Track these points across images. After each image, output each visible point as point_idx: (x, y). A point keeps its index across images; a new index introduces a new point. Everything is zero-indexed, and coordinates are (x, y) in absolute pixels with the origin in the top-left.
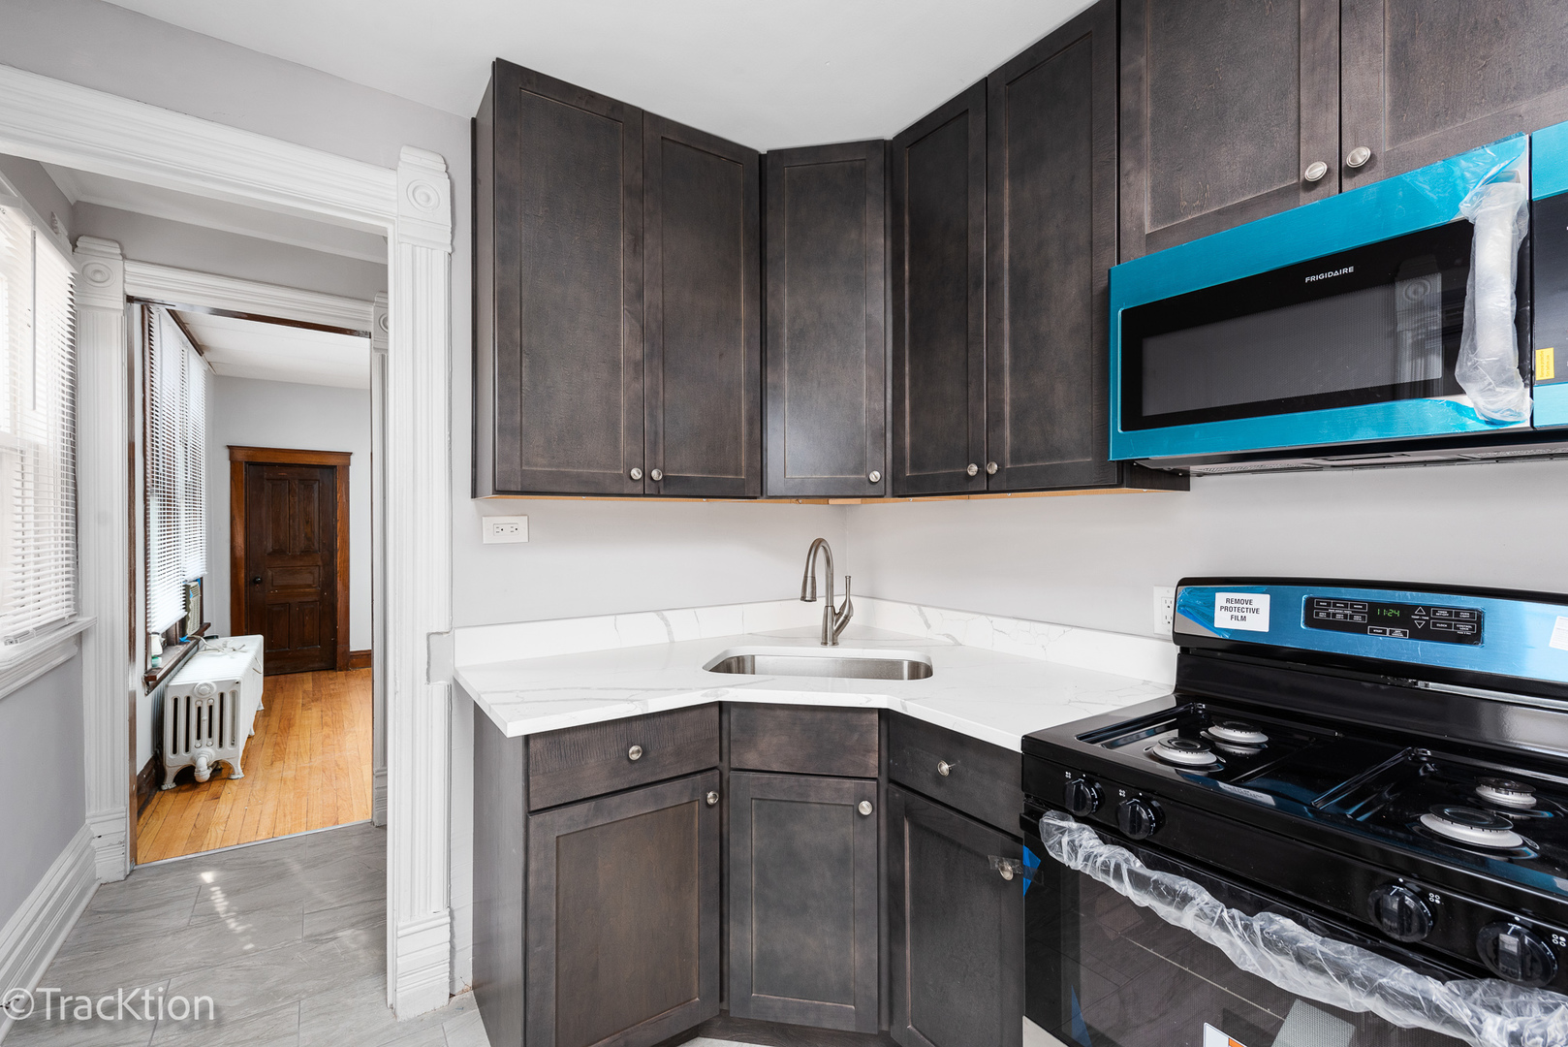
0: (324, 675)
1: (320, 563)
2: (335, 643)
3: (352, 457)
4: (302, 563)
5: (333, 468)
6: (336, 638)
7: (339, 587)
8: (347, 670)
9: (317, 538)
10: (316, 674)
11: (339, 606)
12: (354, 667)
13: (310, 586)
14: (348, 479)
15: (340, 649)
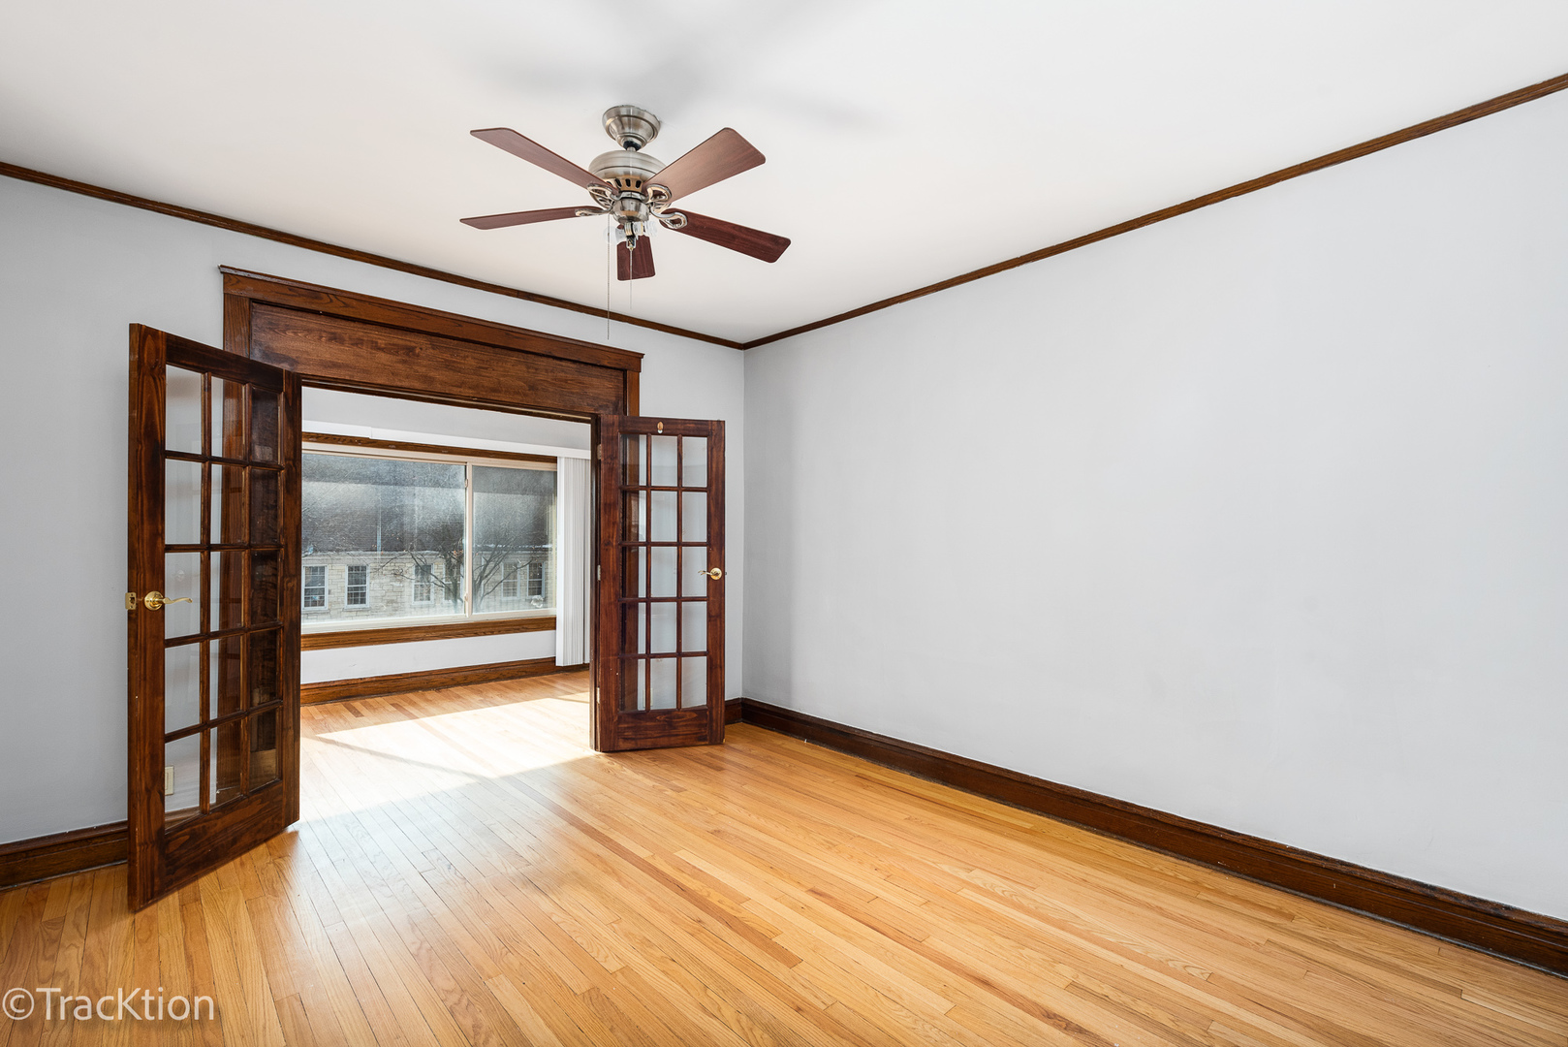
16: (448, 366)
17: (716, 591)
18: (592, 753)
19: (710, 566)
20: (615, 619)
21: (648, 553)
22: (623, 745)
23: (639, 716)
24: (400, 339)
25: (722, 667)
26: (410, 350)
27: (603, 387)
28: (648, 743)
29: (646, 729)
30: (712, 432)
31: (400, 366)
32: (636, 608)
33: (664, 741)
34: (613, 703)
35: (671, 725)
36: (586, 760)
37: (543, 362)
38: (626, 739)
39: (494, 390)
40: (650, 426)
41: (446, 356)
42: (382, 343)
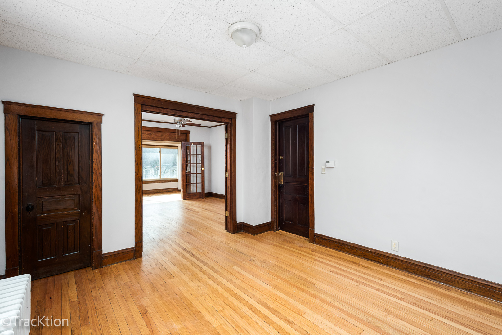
0: (83, 271)
1: (79, 192)
2: (91, 249)
3: (103, 117)
4: (66, 193)
5: (89, 124)
6: (92, 245)
7: (95, 209)
8: (101, 267)
9: (77, 174)
10: (76, 272)
11: (94, 223)
12: (106, 264)
13: (72, 209)
14: (101, 132)
15: (95, 252)
16: (157, 136)
17: (203, 172)
18: (182, 200)
19: (202, 167)
20: (185, 177)
21: (191, 165)
22: (186, 198)
23: (189, 193)
24: (149, 132)
25: (204, 185)
26: (151, 134)
27: (183, 137)
28: (191, 198)
29: (191, 196)
30: (202, 144)
31: (149, 136)
32: (189, 175)
33: (194, 198)
34: (185, 191)
35: (195, 195)
36: (181, 201)
37: (172, 134)
38: (187, 197)
39: (164, 139)
40: (191, 144)
41: (156, 134)
42: (146, 133)
